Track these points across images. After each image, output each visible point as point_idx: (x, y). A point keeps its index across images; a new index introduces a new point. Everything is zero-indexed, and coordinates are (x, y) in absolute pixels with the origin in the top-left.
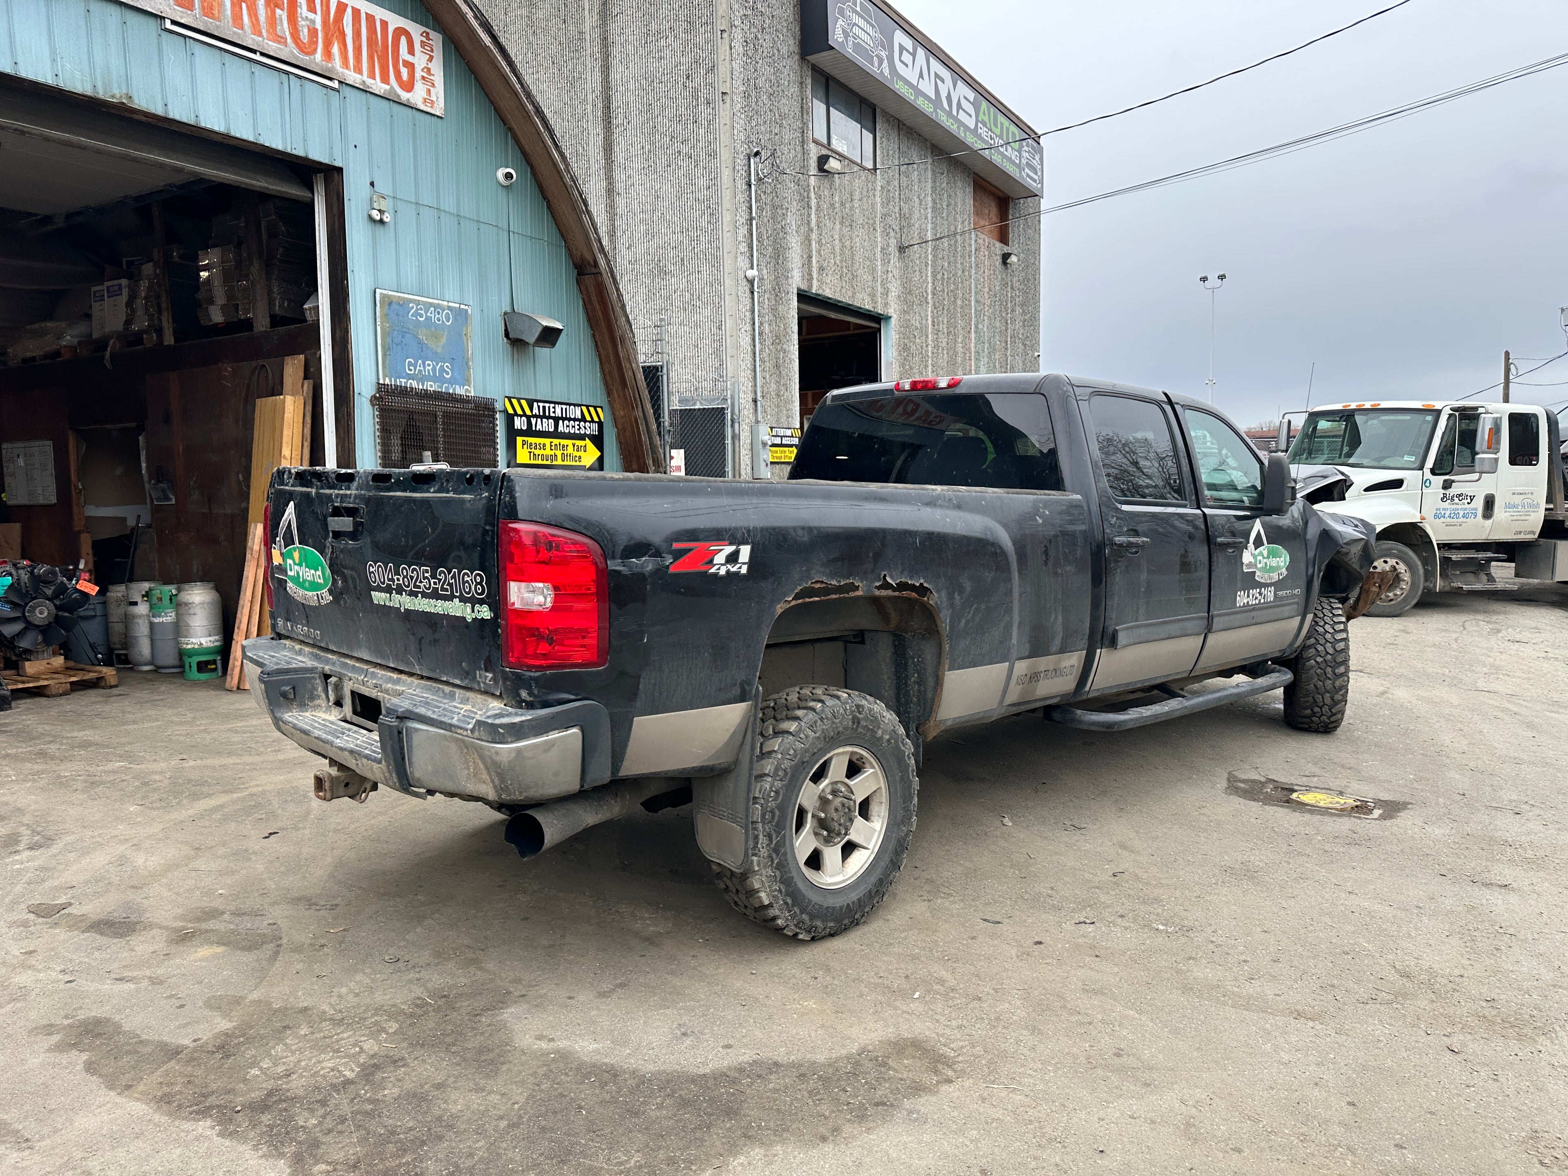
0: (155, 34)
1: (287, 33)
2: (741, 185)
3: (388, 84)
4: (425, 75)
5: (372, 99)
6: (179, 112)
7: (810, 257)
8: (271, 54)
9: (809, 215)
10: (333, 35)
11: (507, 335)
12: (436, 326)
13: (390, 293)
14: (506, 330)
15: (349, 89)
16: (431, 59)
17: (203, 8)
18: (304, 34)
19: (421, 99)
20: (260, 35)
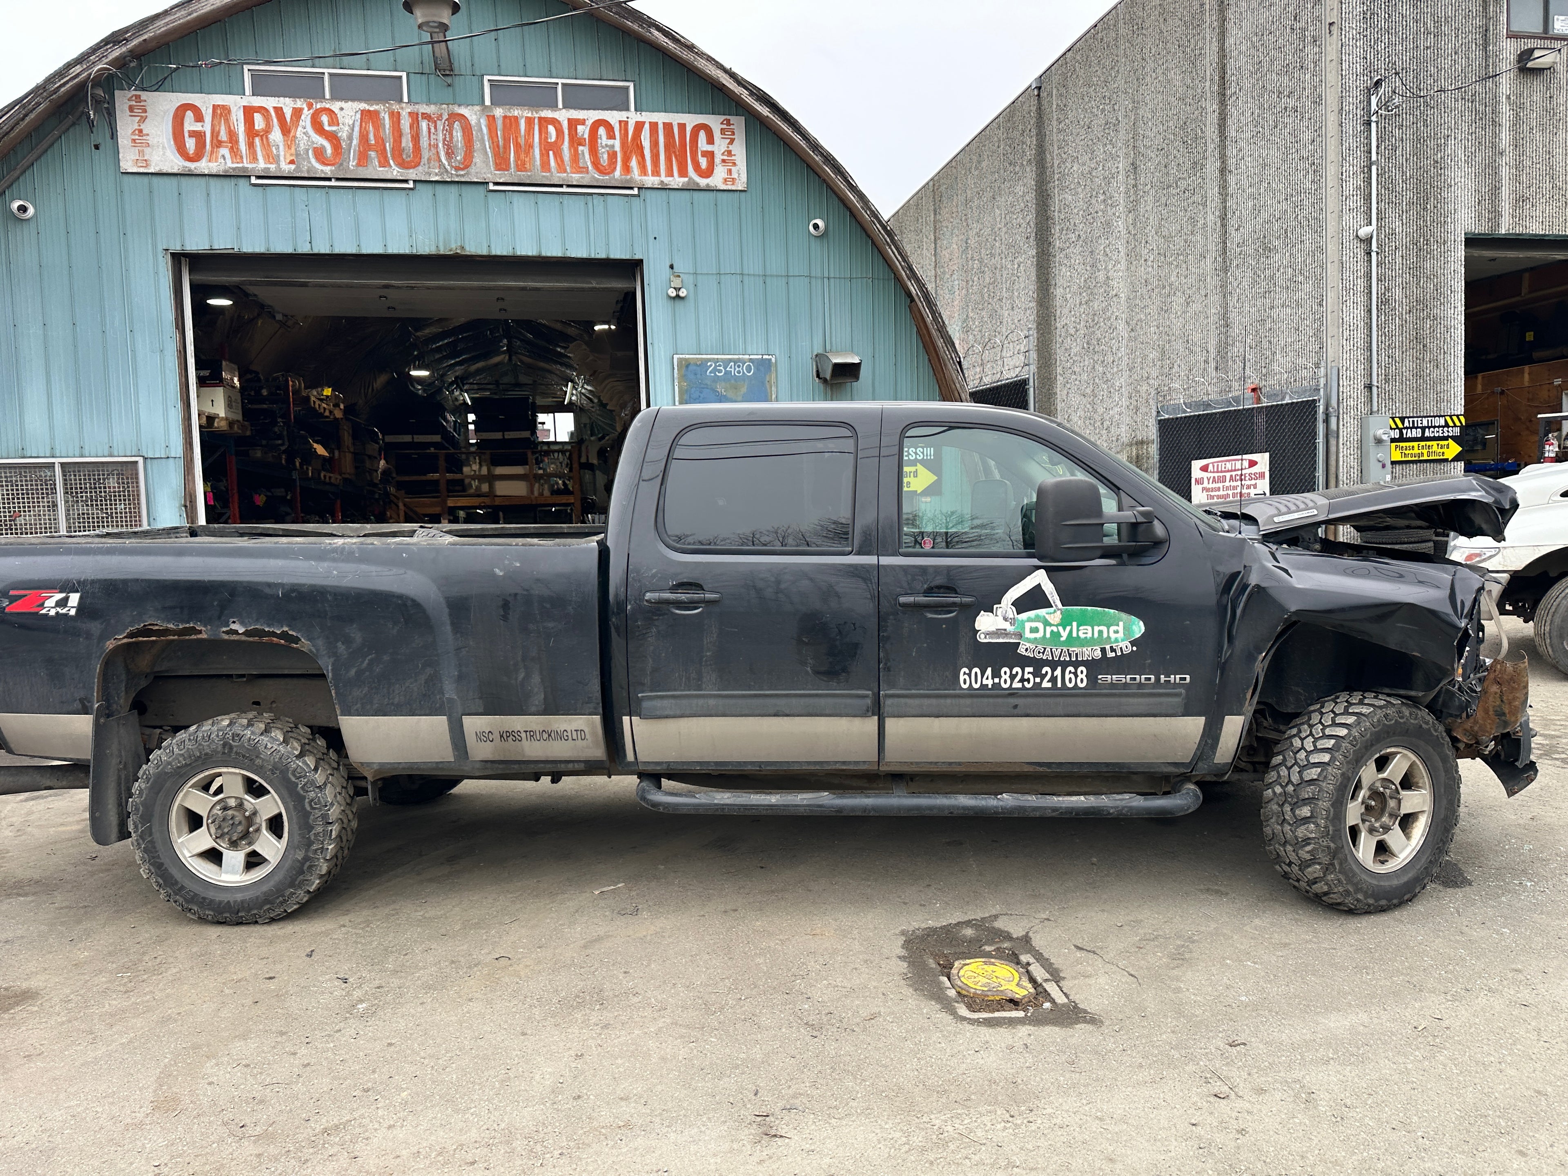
0: (482, 196)
1: (589, 163)
2: (1353, 126)
3: (687, 177)
4: (725, 158)
5: (672, 193)
6: (500, 249)
7: (1495, 190)
8: (575, 183)
9: (1495, 135)
10: (631, 152)
11: (818, 376)
12: (736, 378)
13: (687, 356)
14: (818, 371)
15: (648, 192)
16: (732, 141)
17: (517, 165)
18: (604, 159)
19: (722, 180)
20: (565, 171)
